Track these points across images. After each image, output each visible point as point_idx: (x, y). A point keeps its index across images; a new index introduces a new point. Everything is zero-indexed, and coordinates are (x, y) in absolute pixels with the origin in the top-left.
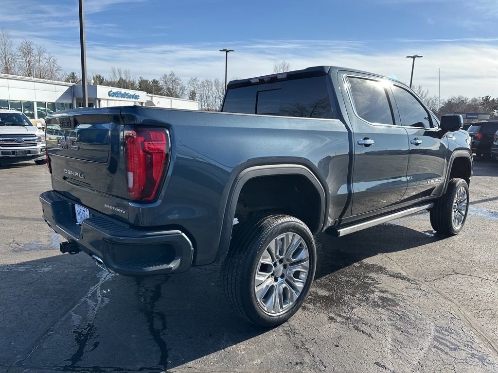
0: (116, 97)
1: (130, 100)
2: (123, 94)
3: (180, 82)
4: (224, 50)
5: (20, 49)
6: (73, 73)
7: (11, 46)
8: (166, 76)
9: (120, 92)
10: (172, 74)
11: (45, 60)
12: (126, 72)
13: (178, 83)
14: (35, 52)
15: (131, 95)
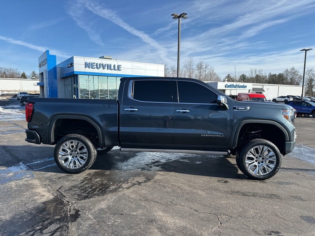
0: (230, 88)
1: (240, 89)
2: (235, 86)
3: (299, 74)
4: (303, 50)
5: (197, 66)
6: (229, 75)
7: (193, 65)
8: (287, 70)
9: (233, 85)
10: (293, 69)
11: (208, 70)
12: (259, 71)
13: (297, 75)
14: (204, 67)
15: (240, 86)
